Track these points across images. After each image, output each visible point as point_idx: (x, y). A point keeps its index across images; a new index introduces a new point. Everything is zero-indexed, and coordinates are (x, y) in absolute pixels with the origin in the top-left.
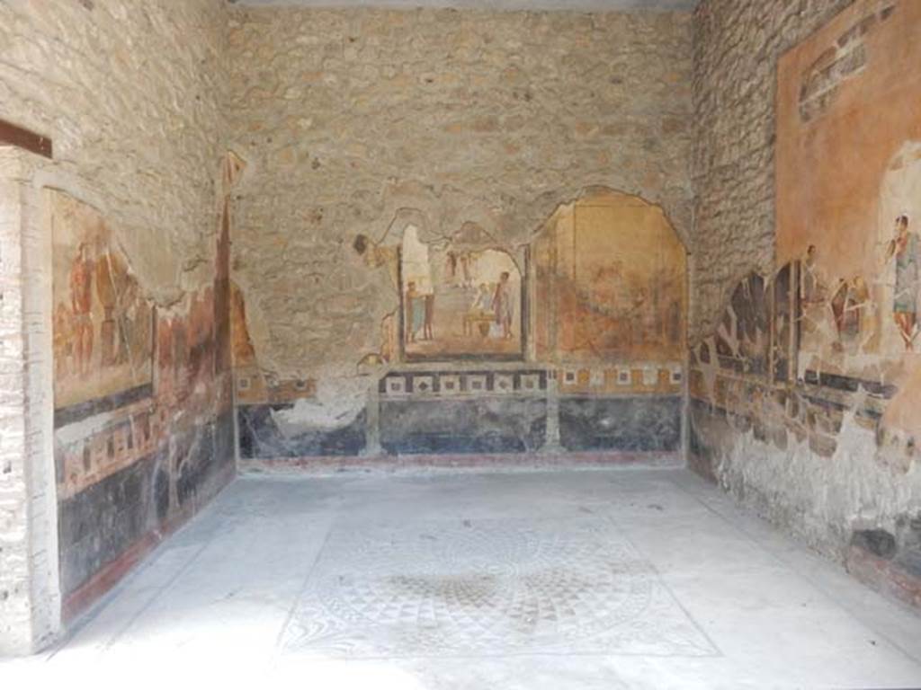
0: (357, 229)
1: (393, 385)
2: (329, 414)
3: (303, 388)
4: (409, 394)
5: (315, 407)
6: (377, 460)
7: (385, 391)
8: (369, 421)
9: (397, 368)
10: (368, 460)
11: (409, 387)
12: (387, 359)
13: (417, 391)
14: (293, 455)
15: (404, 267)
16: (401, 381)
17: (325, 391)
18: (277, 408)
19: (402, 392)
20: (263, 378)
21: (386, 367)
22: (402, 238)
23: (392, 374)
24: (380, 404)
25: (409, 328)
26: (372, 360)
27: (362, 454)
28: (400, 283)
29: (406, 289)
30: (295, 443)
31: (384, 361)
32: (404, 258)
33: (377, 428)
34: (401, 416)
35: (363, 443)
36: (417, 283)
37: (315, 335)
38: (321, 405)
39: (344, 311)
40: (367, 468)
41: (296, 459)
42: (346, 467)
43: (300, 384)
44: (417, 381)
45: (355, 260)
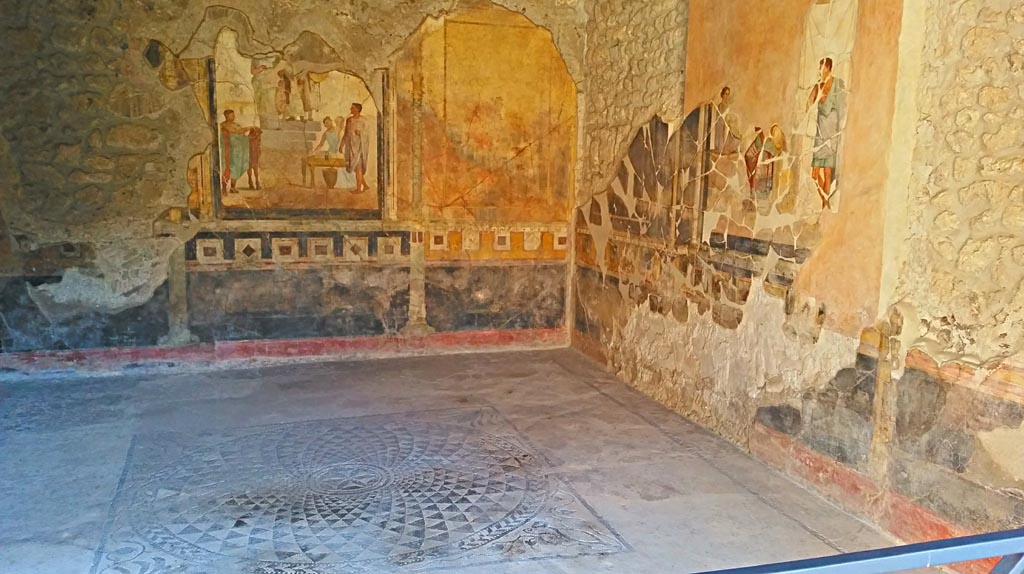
0: (150, 31)
1: (205, 249)
2: (114, 291)
3: (79, 255)
4: (228, 261)
5: (95, 281)
6: (183, 350)
7: (194, 257)
8: (172, 298)
9: (212, 227)
10: (172, 350)
11: (229, 252)
12: (197, 213)
13: (240, 258)
14: (62, 347)
15: (218, 87)
16: (218, 244)
17: (107, 257)
18: (36, 282)
19: (219, 258)
20: (13, 239)
21: (195, 225)
22: (214, 47)
23: (205, 235)
24: (188, 276)
25: (227, 172)
26: (175, 215)
27: (162, 343)
28: (213, 111)
29: (221, 119)
30: (64, 330)
31: (192, 217)
32: (219, 75)
33: (185, 308)
34: (218, 291)
35: (165, 329)
36: (237, 112)
37: (88, 179)
38: (101, 276)
39: (131, 147)
40: (170, 361)
41: (67, 353)
42: (141, 362)
43: (69, 247)
44: (240, 244)
45: (149, 75)
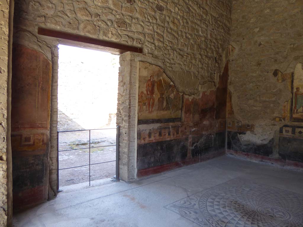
0: (275, 67)
1: (286, 130)
2: (258, 139)
3: (250, 128)
4: (293, 135)
5: (254, 135)
6: (276, 160)
7: (282, 132)
8: (274, 144)
9: (289, 124)
10: (273, 159)
11: (294, 132)
12: (284, 119)
13: (297, 134)
14: (244, 152)
15: (295, 81)
16: (290, 129)
17: (258, 130)
18: (240, 134)
19: (290, 134)
20: (236, 122)
21: (283, 123)
22: (294, 69)
23: (286, 126)
24: (280, 138)
25: (295, 107)
26: (277, 119)
27: (270, 156)
28: (292, 88)
29: (295, 90)
30: (245, 147)
31: (283, 120)
32: (295, 77)
33: (278, 147)
34: (289, 144)
35: (271, 152)
36: (300, 88)
37: (255, 108)
38: (256, 134)
39: (267, 100)
40: (272, 162)
41: (245, 153)
42: (264, 160)
43: (248, 126)
44: (298, 130)
45: (273, 80)
